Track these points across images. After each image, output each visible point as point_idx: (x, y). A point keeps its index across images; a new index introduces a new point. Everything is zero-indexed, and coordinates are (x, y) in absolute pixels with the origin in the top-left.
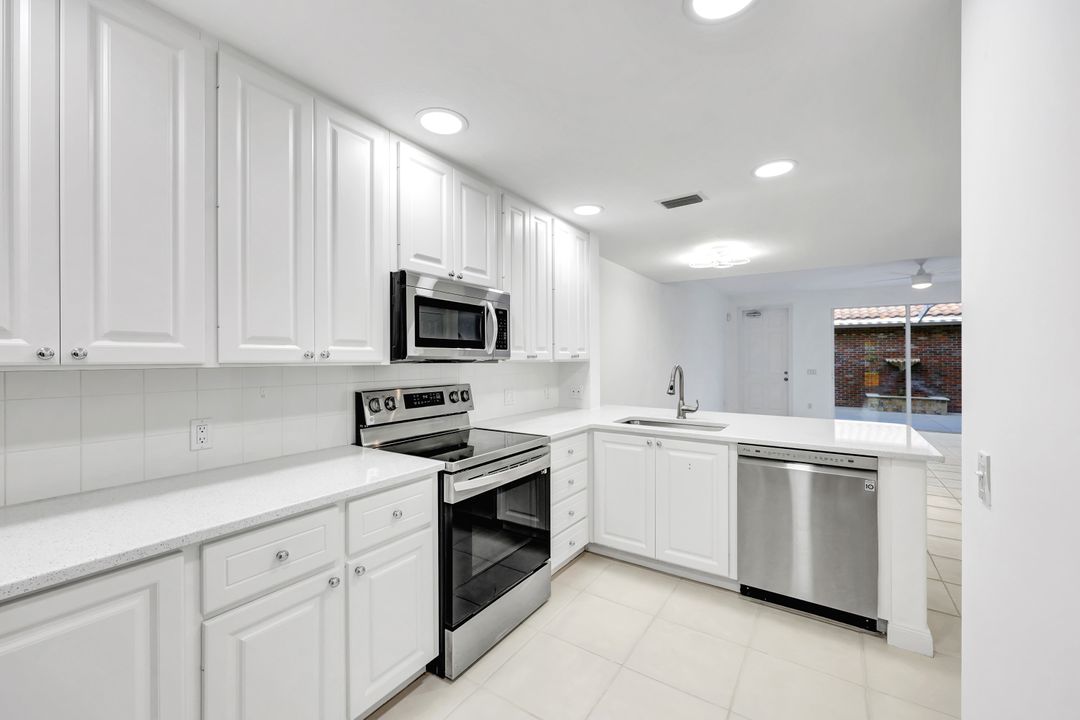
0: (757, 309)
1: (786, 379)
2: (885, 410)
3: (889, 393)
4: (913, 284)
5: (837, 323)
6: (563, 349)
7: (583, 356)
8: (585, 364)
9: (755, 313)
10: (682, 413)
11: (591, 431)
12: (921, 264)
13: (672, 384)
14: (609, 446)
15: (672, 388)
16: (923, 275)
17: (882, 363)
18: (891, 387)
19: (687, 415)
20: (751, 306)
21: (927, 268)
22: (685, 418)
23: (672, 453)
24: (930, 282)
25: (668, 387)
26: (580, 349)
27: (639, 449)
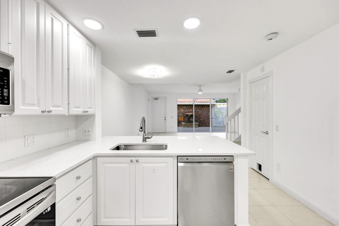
0: (157, 97)
1: (165, 120)
2: (186, 127)
3: (186, 122)
4: (199, 92)
5: (178, 103)
6: (76, 107)
7: (91, 111)
8: (92, 116)
9: (156, 99)
10: (145, 139)
11: (95, 158)
12: (200, 87)
13: (141, 126)
14: (106, 165)
15: (141, 128)
16: (200, 90)
17: (185, 115)
18: (187, 121)
19: (147, 140)
20: (156, 96)
21: (202, 88)
22: (146, 142)
23: (144, 165)
24: (202, 92)
25: (139, 127)
26: (89, 108)
27: (126, 165)
